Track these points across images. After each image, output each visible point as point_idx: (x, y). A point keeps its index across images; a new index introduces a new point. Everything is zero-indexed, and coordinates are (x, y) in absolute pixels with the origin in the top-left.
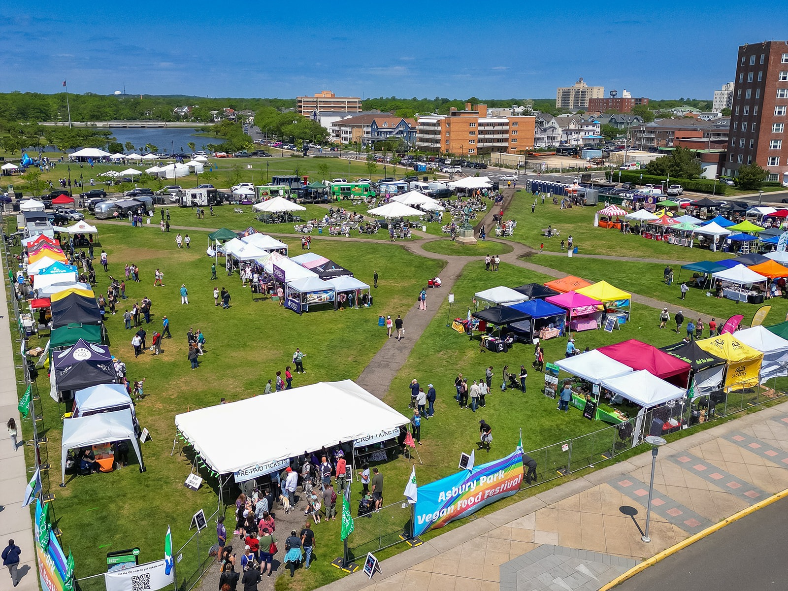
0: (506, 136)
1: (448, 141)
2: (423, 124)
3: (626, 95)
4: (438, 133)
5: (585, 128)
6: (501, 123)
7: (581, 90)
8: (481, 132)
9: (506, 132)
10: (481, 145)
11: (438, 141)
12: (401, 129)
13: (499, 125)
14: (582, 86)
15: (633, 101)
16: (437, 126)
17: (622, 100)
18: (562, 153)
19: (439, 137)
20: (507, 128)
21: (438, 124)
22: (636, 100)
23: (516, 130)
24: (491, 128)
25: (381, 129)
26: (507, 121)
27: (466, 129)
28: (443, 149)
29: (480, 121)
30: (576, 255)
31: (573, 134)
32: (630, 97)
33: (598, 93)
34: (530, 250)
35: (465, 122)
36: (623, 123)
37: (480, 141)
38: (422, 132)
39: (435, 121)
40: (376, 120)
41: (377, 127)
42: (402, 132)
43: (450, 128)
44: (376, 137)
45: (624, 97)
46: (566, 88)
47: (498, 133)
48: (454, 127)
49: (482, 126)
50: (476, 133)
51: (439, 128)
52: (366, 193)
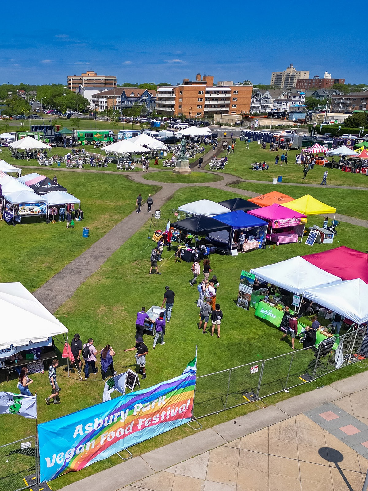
0: (228, 102)
1: (180, 106)
2: (161, 92)
3: (328, 76)
4: (173, 99)
5: (293, 98)
6: (224, 91)
7: (291, 74)
8: (207, 99)
9: (228, 99)
10: (206, 109)
11: (173, 106)
12: (145, 98)
13: (222, 93)
14: (292, 71)
15: (332, 81)
16: (173, 93)
17: (324, 80)
18: (273, 116)
19: (173, 102)
20: (228, 95)
21: (173, 92)
22: (335, 80)
23: (237, 97)
24: (215, 95)
25: (129, 98)
26: (229, 89)
27: (195, 96)
28: (176, 113)
29: (207, 89)
30: (279, 183)
31: (283, 103)
32: (330, 78)
33: (305, 75)
34: (238, 179)
35: (195, 89)
36: (323, 96)
37: (206, 106)
38: (161, 99)
39: (171, 89)
40: (125, 90)
41: (126, 96)
42: (145, 100)
43: (182, 95)
44: (125, 105)
45: (325, 78)
46: (279, 73)
47: (222, 100)
48: (186, 94)
49: (209, 93)
50: (204, 99)
51: (174, 95)
52: (106, 139)
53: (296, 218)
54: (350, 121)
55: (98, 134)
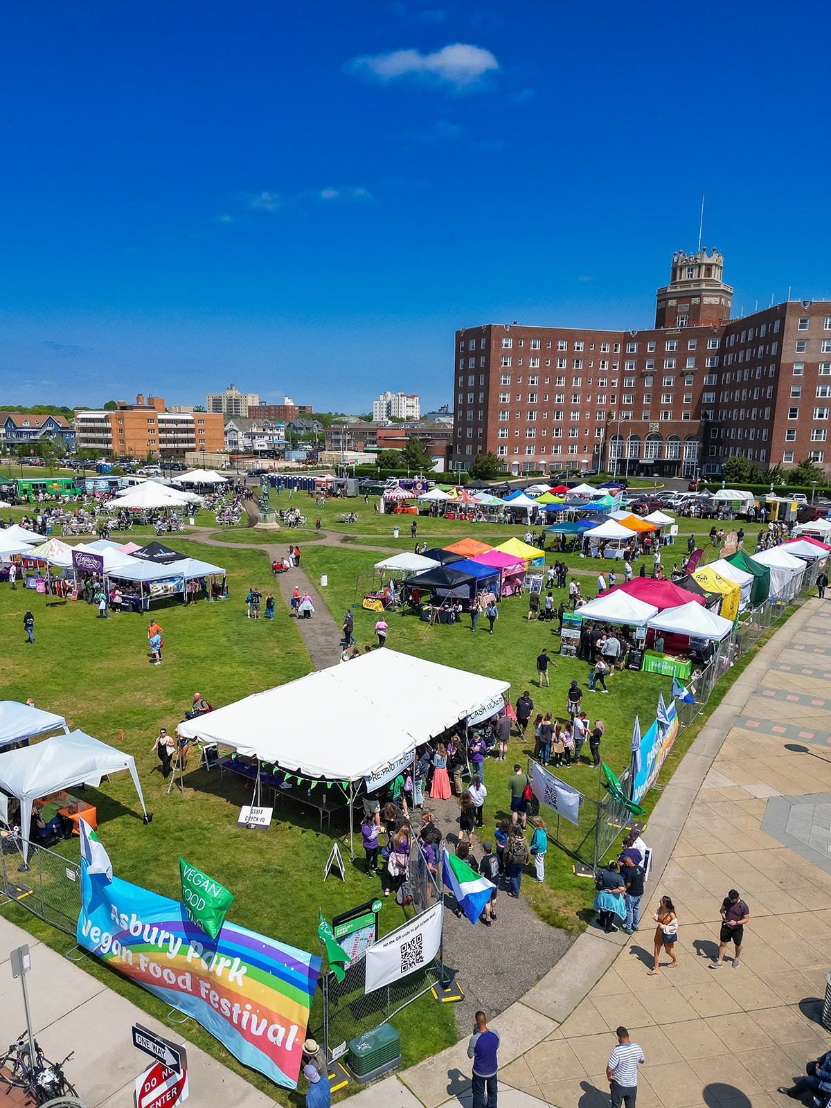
0: (192, 436)
1: (122, 441)
2: (84, 420)
3: (288, 402)
4: (108, 430)
5: (269, 432)
6: (184, 420)
7: (234, 397)
8: (162, 431)
9: (192, 431)
10: (163, 446)
11: (108, 441)
12: (49, 428)
13: (182, 423)
14: (234, 393)
15: (296, 408)
16: (106, 422)
17: (285, 407)
18: (261, 455)
19: (110, 436)
20: (191, 426)
21: (106, 420)
22: (300, 407)
23: (203, 428)
24: (173, 426)
25: (21, 428)
26: (191, 418)
27: (143, 427)
28: (116, 450)
29: (160, 417)
31: (257, 438)
32: (292, 404)
33: (253, 400)
35: (142, 417)
36: (302, 429)
37: (162, 441)
38: (84, 430)
39: (103, 416)
40: (12, 417)
41: (14, 426)
42: (50, 433)
43: (123, 425)
44: (14, 439)
45: (286, 404)
46: (217, 395)
47: (182, 433)
48: (128, 424)
49: (162, 423)
50: (157, 431)
51: (109, 425)
53: (520, 564)
54: (383, 460)
55: (55, 484)
